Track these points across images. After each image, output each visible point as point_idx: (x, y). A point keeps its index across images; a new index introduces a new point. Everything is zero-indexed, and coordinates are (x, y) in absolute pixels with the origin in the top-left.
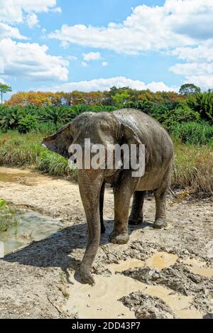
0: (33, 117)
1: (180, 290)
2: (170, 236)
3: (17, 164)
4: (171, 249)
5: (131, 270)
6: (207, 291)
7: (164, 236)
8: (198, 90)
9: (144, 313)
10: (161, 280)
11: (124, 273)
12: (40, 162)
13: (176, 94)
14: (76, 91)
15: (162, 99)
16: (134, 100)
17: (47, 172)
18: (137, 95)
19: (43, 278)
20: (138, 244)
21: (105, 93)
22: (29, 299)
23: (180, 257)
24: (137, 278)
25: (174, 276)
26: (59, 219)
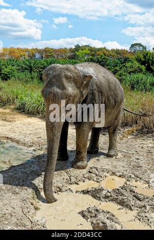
0: (13, 68)
1: (127, 206)
2: (120, 163)
4: (121, 174)
5: (89, 190)
6: (148, 207)
7: (115, 163)
8: (145, 48)
9: (98, 224)
10: (112, 198)
11: (83, 192)
12: (18, 104)
13: (127, 51)
14: (47, 48)
15: (116, 55)
16: (93, 55)
17: (24, 111)
18: (95, 52)
19: (19, 195)
20: (94, 170)
21: (71, 49)
22: (7, 211)
23: (128, 180)
24: (94, 197)
25: (122, 195)
26: (32, 148)
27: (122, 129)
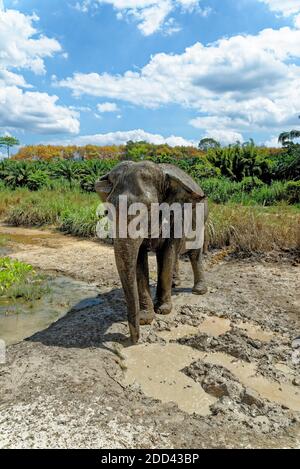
0: (45, 173)
1: (242, 357)
2: (219, 299)
3: (35, 224)
4: (222, 313)
5: (187, 338)
6: (270, 357)
7: (212, 299)
8: (218, 144)
9: (213, 384)
10: (220, 347)
11: (179, 341)
12: (61, 221)
13: (195, 149)
15: (181, 154)
16: (152, 155)
18: (154, 150)
20: (187, 310)
21: (121, 147)
22: (88, 376)
23: (233, 321)
24: (195, 346)
25: (233, 342)
26: (94, 284)
27: (209, 254)
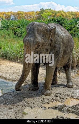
5: (56, 106)
7: (73, 90)
10: (71, 111)
11: (53, 108)
15: (71, 15)
16: (54, 16)
19: (12, 109)
20: (59, 95)
24: (60, 110)
25: (78, 109)
27: (76, 69)
